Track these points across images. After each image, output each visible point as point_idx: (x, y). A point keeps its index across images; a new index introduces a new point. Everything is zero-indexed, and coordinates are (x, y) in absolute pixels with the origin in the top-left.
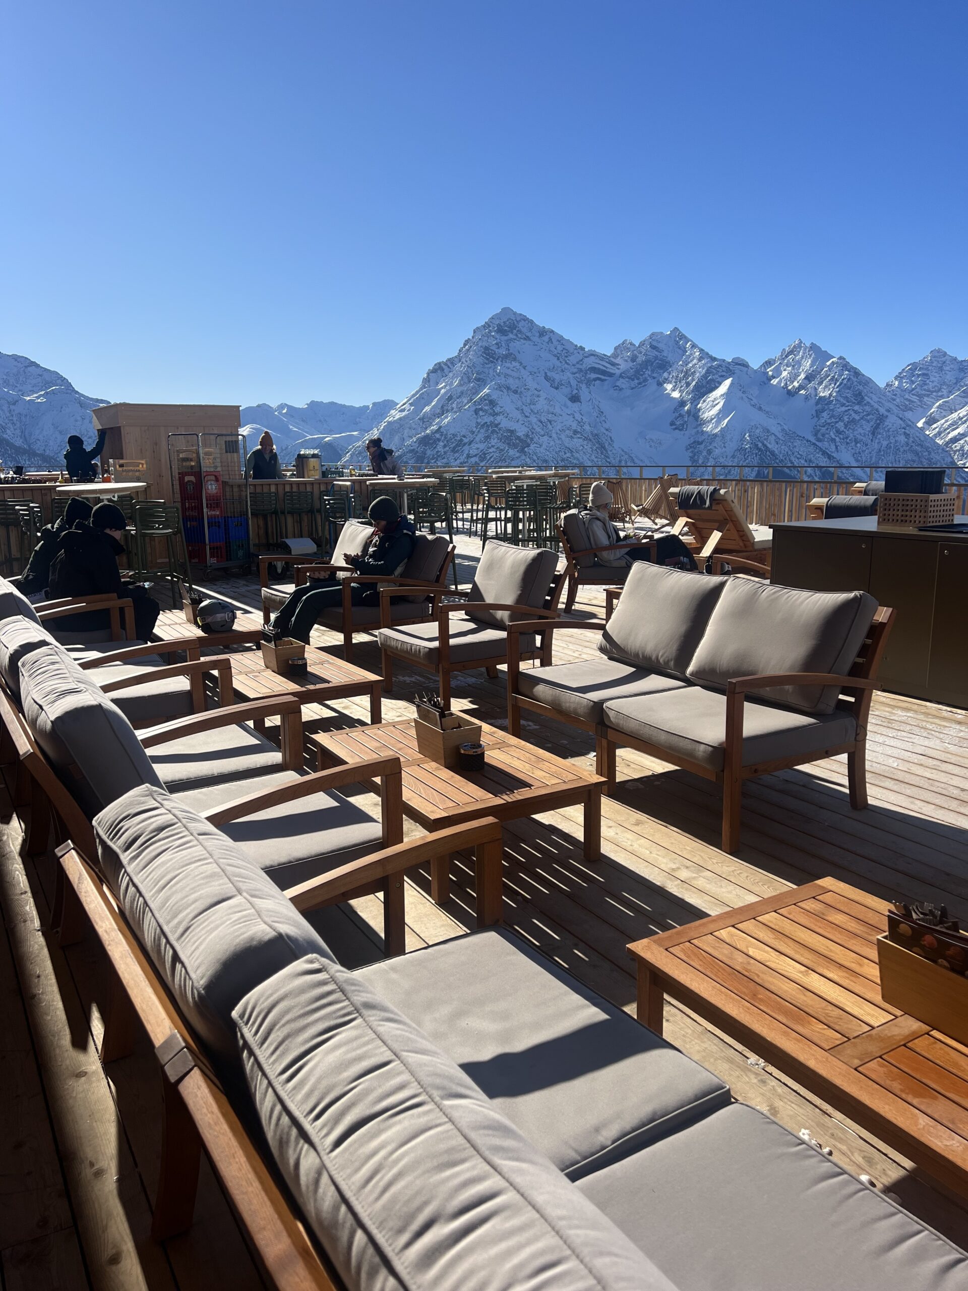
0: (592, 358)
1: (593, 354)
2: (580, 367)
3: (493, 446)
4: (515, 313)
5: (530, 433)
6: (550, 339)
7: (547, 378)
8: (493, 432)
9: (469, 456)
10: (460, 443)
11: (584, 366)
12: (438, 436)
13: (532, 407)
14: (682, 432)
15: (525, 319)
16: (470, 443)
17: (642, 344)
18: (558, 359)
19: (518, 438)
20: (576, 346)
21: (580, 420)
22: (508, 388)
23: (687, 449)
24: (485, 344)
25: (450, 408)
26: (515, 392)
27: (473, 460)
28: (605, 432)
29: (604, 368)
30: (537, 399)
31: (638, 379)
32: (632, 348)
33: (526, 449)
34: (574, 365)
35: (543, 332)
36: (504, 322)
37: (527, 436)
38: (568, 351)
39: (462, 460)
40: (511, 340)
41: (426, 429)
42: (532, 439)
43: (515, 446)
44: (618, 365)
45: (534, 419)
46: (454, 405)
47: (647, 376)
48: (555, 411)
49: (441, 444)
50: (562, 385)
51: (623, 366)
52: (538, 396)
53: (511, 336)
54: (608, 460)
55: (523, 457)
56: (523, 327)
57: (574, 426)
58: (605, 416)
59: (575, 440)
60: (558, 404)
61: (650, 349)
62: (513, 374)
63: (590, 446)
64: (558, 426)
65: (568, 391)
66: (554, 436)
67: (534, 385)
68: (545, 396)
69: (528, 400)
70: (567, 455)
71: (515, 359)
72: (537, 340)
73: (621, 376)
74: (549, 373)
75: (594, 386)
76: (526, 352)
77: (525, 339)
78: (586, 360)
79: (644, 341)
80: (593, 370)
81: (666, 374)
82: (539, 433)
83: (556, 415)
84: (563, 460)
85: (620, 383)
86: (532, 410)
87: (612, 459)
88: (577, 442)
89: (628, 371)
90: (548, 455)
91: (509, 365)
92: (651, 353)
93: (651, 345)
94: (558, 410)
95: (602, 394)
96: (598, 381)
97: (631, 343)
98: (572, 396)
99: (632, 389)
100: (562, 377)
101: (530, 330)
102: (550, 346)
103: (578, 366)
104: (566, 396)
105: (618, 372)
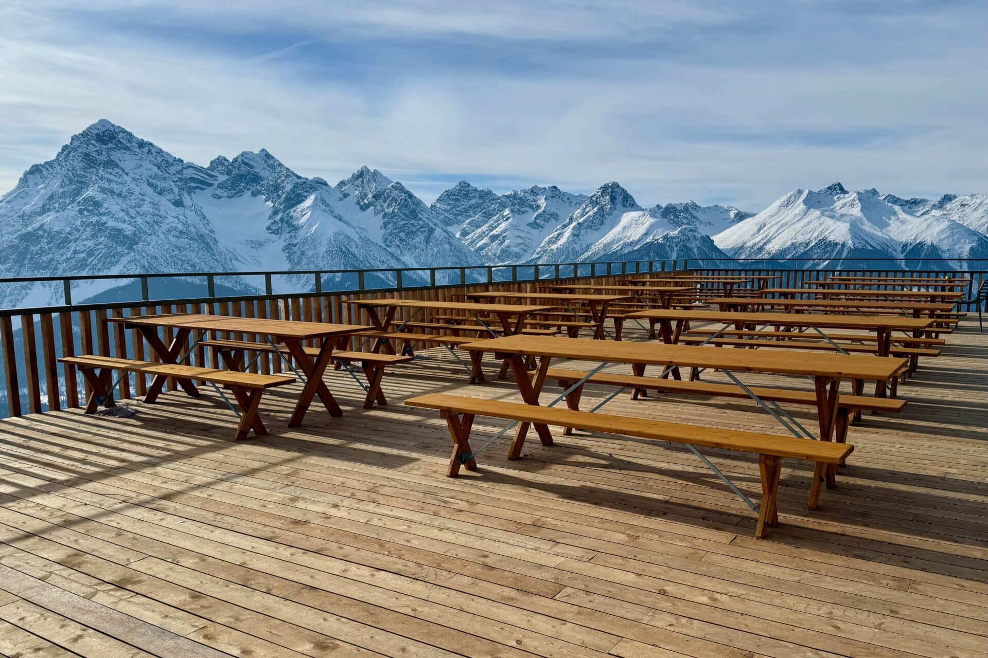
0: (191, 171)
1: (190, 166)
2: (181, 176)
3: (101, 243)
4: (113, 125)
5: (137, 233)
6: (150, 150)
7: (150, 185)
8: (100, 230)
9: (75, 252)
10: (66, 240)
11: (184, 176)
12: (40, 233)
13: (137, 209)
14: (278, 236)
15: (124, 131)
16: (76, 240)
17: (236, 160)
18: (159, 168)
19: (126, 236)
20: (175, 158)
21: (184, 222)
22: (112, 192)
23: (284, 250)
24: (84, 150)
25: (51, 207)
26: (120, 195)
27: (82, 256)
28: (208, 233)
29: (203, 179)
30: (141, 203)
31: (234, 189)
32: (227, 164)
33: (135, 247)
34: (174, 175)
35: (142, 144)
36: (103, 132)
37: (135, 234)
38: (167, 162)
39: (69, 256)
40: (111, 149)
41: (27, 226)
42: (140, 238)
43: (123, 243)
44: (216, 177)
45: (139, 220)
46: (56, 205)
47: (242, 187)
48: (160, 214)
49: (45, 240)
50: (165, 191)
51: (222, 178)
53: (110, 145)
54: (215, 258)
55: (133, 254)
56: (123, 138)
57: (180, 227)
58: (208, 220)
59: (182, 240)
60: (162, 208)
61: (242, 165)
62: (116, 179)
63: (196, 245)
64: (164, 227)
65: (171, 196)
66: (162, 235)
67: (138, 190)
68: (150, 200)
69: (133, 203)
70: (175, 252)
71: (117, 166)
72: (137, 150)
73: (218, 186)
74: (151, 180)
75: (195, 193)
76: (127, 161)
77: (126, 149)
78: (185, 171)
79: (237, 158)
80: (193, 179)
81: (259, 187)
82: (146, 232)
83: (161, 217)
84: (172, 257)
85: (219, 192)
86: (138, 212)
87: (218, 257)
88: (184, 242)
89: (224, 182)
90: (157, 252)
91: (111, 171)
92: (244, 169)
93: (243, 162)
94: (163, 213)
95: (201, 199)
96: (198, 190)
97: (225, 159)
98: (176, 201)
99: (230, 198)
100: (164, 185)
101: (130, 141)
102: (150, 157)
103: (178, 175)
104: (169, 201)
105: (216, 183)
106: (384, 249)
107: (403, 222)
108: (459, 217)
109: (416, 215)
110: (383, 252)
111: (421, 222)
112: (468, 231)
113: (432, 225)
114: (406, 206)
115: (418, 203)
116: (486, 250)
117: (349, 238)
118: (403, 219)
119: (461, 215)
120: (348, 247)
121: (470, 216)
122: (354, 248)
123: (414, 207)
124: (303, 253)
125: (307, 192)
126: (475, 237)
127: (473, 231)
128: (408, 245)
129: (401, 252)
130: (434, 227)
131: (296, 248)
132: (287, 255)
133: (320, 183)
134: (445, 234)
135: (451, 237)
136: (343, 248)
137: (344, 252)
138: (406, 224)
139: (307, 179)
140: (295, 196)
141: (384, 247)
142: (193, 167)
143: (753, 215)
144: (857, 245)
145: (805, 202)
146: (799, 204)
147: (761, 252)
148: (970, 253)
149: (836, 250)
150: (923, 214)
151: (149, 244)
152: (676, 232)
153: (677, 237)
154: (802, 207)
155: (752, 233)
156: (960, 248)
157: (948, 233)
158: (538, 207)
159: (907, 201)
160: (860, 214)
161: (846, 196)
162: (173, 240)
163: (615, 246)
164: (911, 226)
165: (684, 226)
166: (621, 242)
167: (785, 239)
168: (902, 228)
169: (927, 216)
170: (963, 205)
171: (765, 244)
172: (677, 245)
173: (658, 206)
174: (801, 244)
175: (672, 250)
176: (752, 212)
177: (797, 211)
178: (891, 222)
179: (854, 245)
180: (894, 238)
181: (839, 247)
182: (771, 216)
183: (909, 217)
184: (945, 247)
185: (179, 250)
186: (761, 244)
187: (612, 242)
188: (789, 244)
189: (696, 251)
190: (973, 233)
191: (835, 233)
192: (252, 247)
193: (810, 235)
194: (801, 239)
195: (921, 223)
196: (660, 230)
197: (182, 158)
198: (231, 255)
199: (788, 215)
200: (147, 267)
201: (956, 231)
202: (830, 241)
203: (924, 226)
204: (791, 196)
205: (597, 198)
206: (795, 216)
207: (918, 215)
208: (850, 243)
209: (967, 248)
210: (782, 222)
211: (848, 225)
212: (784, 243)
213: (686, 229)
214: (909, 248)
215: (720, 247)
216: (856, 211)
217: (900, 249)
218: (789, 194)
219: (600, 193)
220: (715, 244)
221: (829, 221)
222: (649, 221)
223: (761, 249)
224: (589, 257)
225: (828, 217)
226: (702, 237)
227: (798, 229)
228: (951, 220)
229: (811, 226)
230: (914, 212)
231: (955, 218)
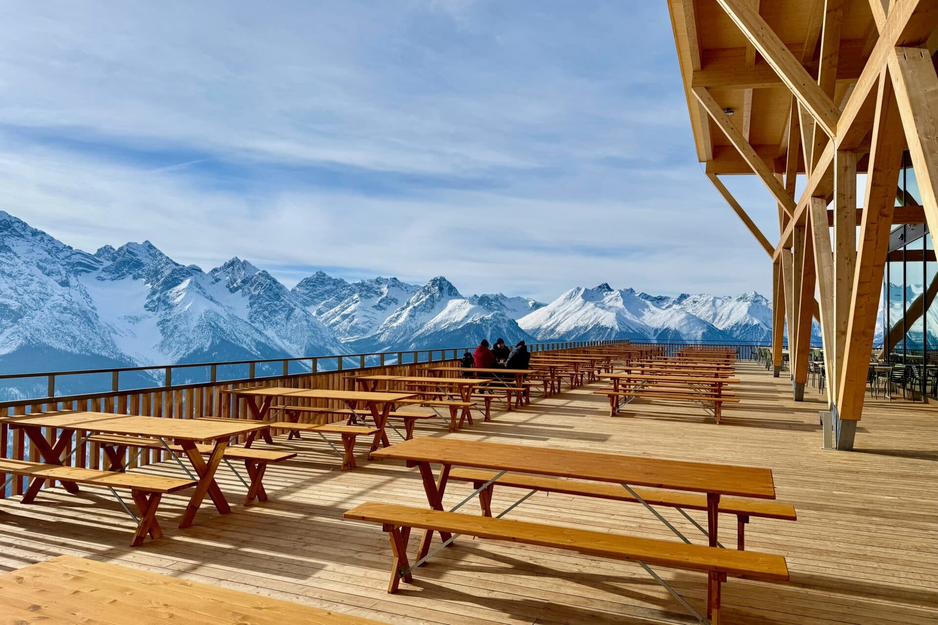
0: (79, 256)
1: (79, 253)
2: (69, 261)
4: (10, 216)
5: (23, 308)
7: (39, 267)
11: (72, 261)
13: (26, 288)
14: (154, 313)
15: (19, 221)
17: (121, 249)
18: (49, 254)
20: (65, 245)
21: (69, 300)
23: (158, 325)
28: (90, 309)
31: (118, 273)
32: (112, 252)
33: (19, 320)
34: (63, 259)
35: (35, 233)
37: (20, 309)
38: (58, 249)
42: (25, 312)
44: (101, 262)
45: (26, 297)
47: (124, 271)
48: (46, 292)
50: (53, 273)
51: (107, 264)
54: (94, 331)
55: (16, 326)
57: (65, 304)
58: (91, 298)
59: (65, 315)
60: (49, 287)
61: (127, 253)
62: (8, 261)
63: (78, 320)
64: (49, 304)
65: (58, 278)
66: (47, 311)
67: (28, 271)
68: (38, 280)
69: (22, 282)
70: (58, 326)
72: (31, 238)
73: (103, 270)
74: (41, 264)
75: (80, 275)
76: (19, 246)
77: (19, 236)
78: (73, 257)
79: (122, 247)
80: (79, 264)
81: (140, 272)
82: (32, 308)
83: (47, 295)
84: (54, 329)
85: (103, 275)
86: (25, 291)
87: (97, 330)
88: (67, 316)
89: (109, 267)
90: (41, 326)
92: (128, 256)
93: (128, 251)
94: (49, 291)
95: (87, 282)
96: (84, 273)
97: (111, 248)
98: (62, 282)
99: (113, 280)
100: (53, 267)
102: (42, 244)
103: (67, 260)
104: (56, 281)
105: (101, 268)
106: (250, 324)
107: (267, 303)
108: (316, 300)
109: (279, 297)
110: (248, 327)
111: (283, 303)
112: (323, 311)
113: (292, 305)
114: (271, 290)
115: (281, 287)
116: (338, 326)
117: (218, 315)
118: (267, 300)
119: (317, 298)
120: (216, 322)
121: (325, 299)
122: (222, 322)
123: (278, 290)
124: (176, 327)
125: (184, 276)
126: (328, 316)
127: (327, 311)
128: (271, 321)
129: (264, 327)
130: (294, 307)
131: (170, 323)
132: (161, 329)
133: (195, 270)
134: (303, 313)
135: (308, 315)
136: (213, 324)
137: (213, 327)
138: (270, 304)
139: (184, 266)
140: (173, 280)
141: (249, 322)
142: (81, 254)
143: (546, 305)
144: (622, 329)
145: (583, 296)
146: (579, 298)
147: (553, 333)
148: (702, 337)
149: (607, 332)
150: (667, 307)
152: (490, 316)
153: (491, 320)
154: (581, 300)
155: (545, 318)
156: (695, 333)
157: (686, 322)
158: (382, 293)
159: (655, 298)
160: (623, 306)
161: (612, 293)
162: (57, 315)
163: (443, 326)
164: (659, 316)
165: (496, 312)
166: (448, 323)
167: (570, 323)
168: (654, 317)
169: (670, 309)
170: (695, 302)
171: (556, 327)
172: (490, 326)
173: (475, 296)
174: (581, 327)
175: (487, 329)
176: (544, 302)
177: (577, 303)
178: (645, 313)
179: (620, 329)
180: (648, 325)
181: (609, 330)
182: (559, 306)
183: (657, 310)
184: (684, 331)
185: (62, 323)
186: (552, 327)
187: (441, 322)
188: (572, 327)
189: (505, 330)
190: (703, 322)
191: (606, 319)
192: (130, 322)
193: (587, 321)
194: (581, 324)
195: (666, 314)
196: (478, 314)
197: (71, 246)
198: (109, 328)
199: (571, 306)
200: (29, 338)
201: (691, 320)
202: (602, 326)
203: (669, 316)
204: (572, 292)
205: (428, 288)
206: (576, 306)
207: (664, 308)
208: (617, 327)
209: (700, 333)
210: (566, 311)
211: (615, 314)
212: (570, 327)
213: (497, 314)
214: (659, 332)
215: (523, 328)
216: (620, 304)
217: (652, 333)
218: (571, 291)
219: (430, 285)
220: (519, 325)
221: (601, 311)
222: (469, 307)
223: (553, 331)
224: (422, 333)
225: (600, 308)
226: (509, 320)
227: (579, 316)
228: (687, 313)
229: (588, 315)
230: (661, 305)
231: (690, 311)
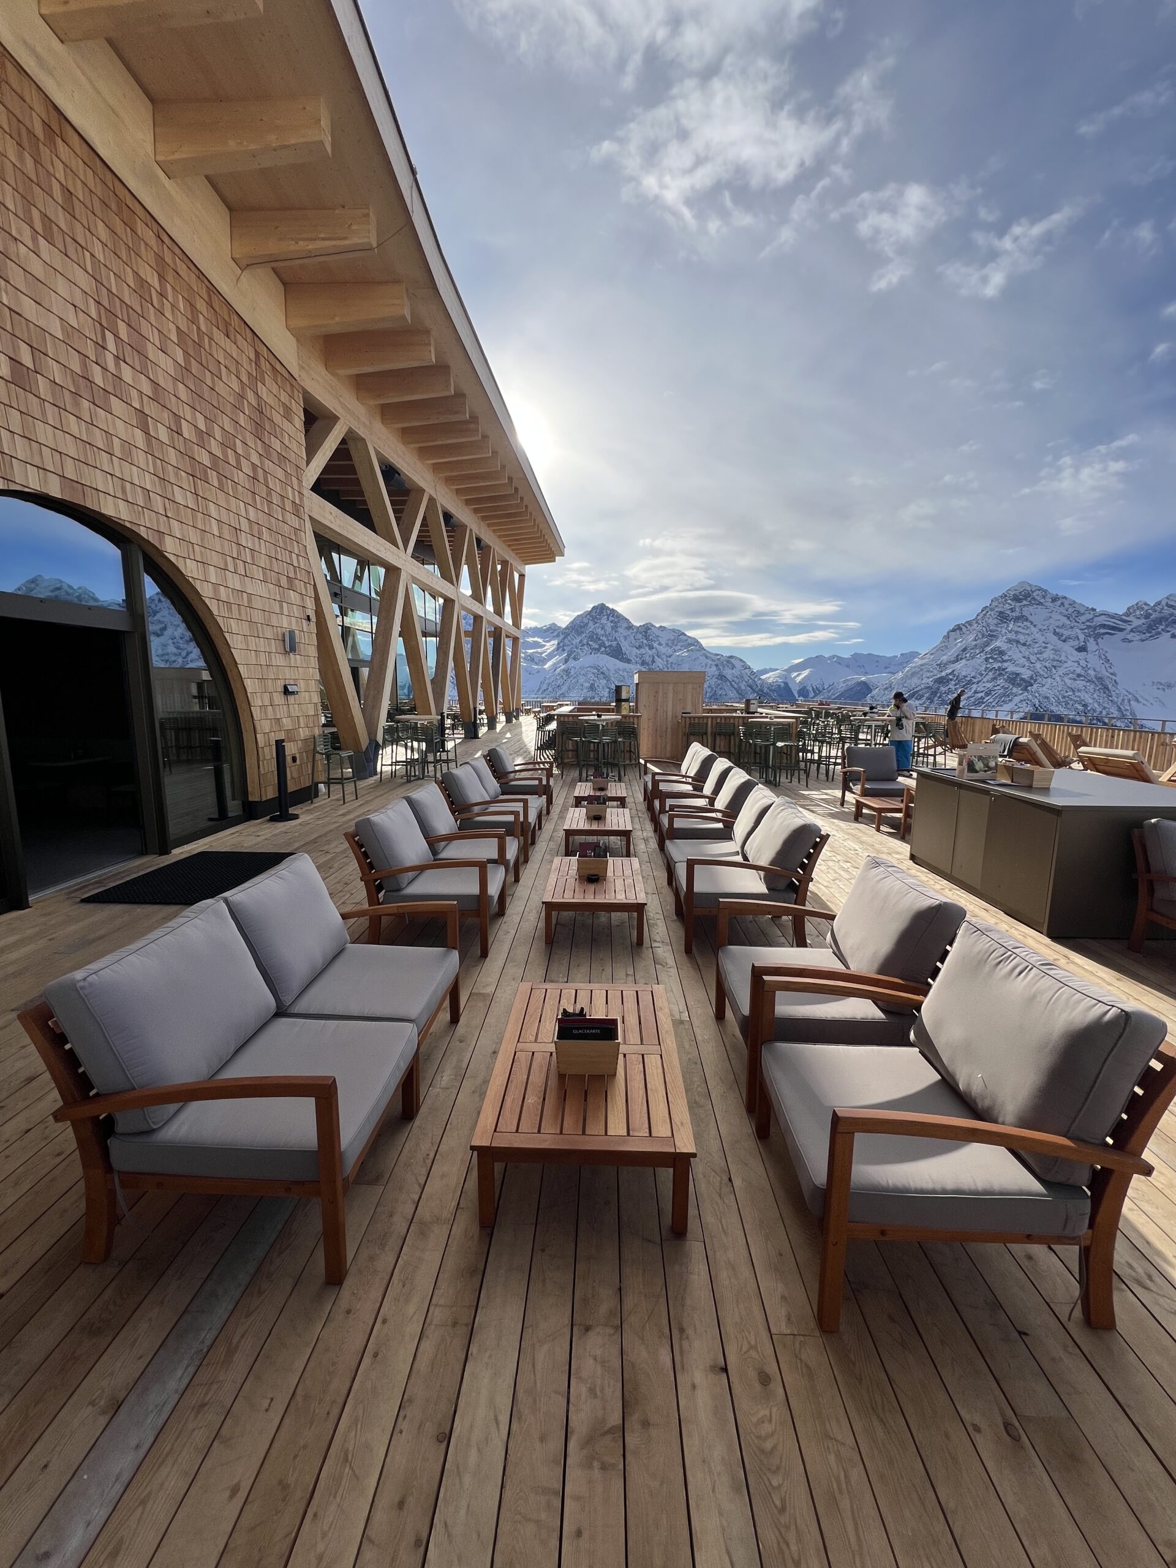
3: (999, 685)
6: (1062, 604)
8: (1000, 674)
9: (976, 692)
10: (970, 683)
12: (951, 677)
16: (979, 682)
19: (1023, 679)
22: (1018, 642)
24: (1000, 610)
25: (964, 657)
26: (1024, 644)
27: (979, 695)
29: (1115, 625)
30: (1043, 650)
36: (1020, 593)
39: (969, 695)
41: (941, 672)
43: (1019, 685)
46: (968, 655)
49: (953, 683)
52: (1046, 648)
53: (1025, 602)
56: (1037, 595)
71: (1027, 620)
91: (1020, 624)
101: (1044, 597)
151: (1043, 686)
